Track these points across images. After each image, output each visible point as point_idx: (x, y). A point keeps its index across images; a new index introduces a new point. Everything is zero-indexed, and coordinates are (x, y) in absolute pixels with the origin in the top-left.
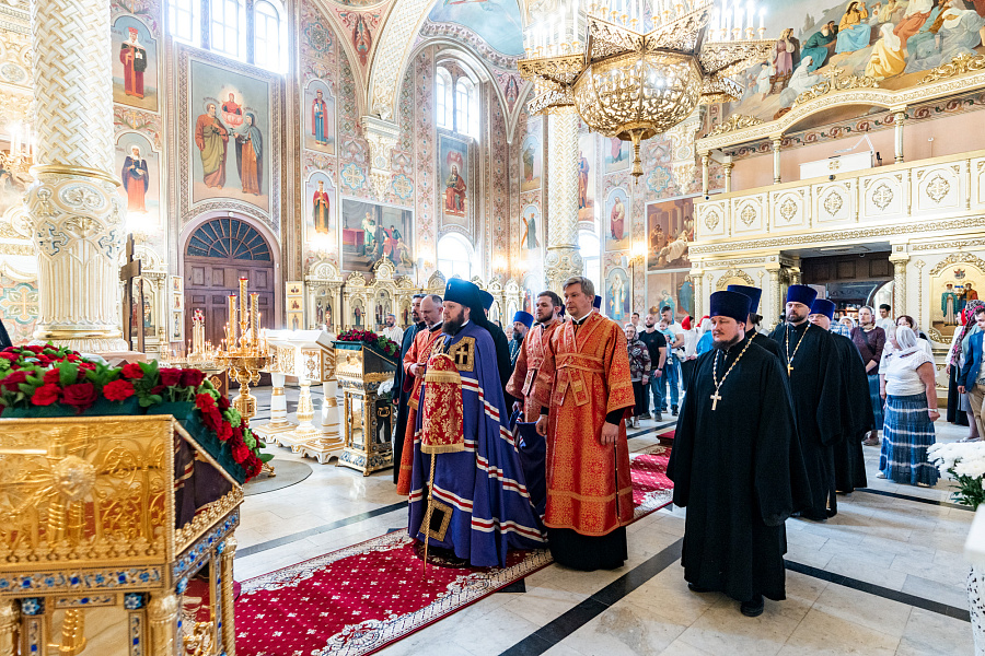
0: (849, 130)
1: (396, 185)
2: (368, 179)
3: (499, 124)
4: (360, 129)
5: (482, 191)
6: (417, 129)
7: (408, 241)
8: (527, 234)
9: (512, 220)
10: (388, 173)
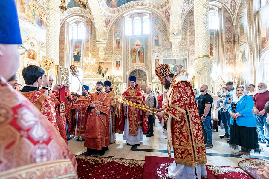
1: (181, 52)
2: (171, 52)
3: (228, 20)
4: (168, 39)
5: (220, 46)
6: (189, 33)
7: (186, 68)
8: (242, 57)
9: (236, 53)
10: (178, 49)
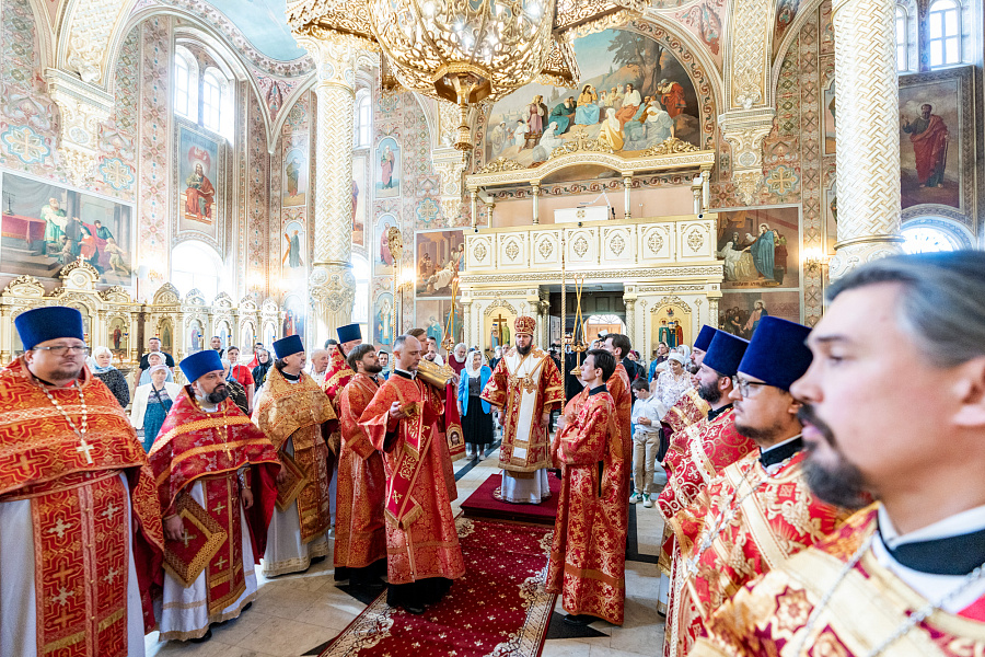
0: (585, 189)
1: (105, 170)
3: (258, 130)
4: (42, 84)
5: (235, 199)
6: (143, 108)
8: (289, 251)
9: (272, 235)
10: (93, 153)
